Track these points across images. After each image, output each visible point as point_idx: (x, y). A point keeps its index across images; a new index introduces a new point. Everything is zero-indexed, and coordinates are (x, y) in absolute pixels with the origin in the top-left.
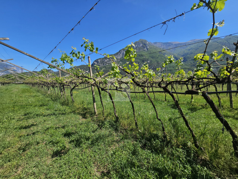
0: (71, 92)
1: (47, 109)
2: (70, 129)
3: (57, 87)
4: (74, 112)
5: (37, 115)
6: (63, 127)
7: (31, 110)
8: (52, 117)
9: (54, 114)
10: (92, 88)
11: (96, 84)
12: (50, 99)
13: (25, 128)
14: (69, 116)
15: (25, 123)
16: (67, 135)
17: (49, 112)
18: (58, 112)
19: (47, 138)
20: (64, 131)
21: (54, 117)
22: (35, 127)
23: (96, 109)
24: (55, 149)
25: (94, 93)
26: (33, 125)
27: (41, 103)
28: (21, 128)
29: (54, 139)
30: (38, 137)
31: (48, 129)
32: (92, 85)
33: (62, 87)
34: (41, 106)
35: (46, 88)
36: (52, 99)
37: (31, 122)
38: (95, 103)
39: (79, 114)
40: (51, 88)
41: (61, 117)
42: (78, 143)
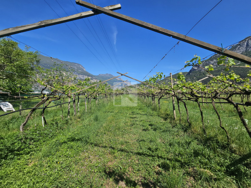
0: (158, 101)
1: (143, 112)
2: (153, 123)
3: (150, 96)
4: (159, 116)
5: (137, 114)
6: (150, 122)
7: (135, 110)
8: (145, 116)
9: (146, 115)
10: (172, 98)
11: (175, 95)
12: (145, 106)
13: (132, 118)
14: (155, 117)
15: (132, 116)
16: (151, 125)
17: (144, 113)
18: (149, 114)
19: (141, 123)
20: (149, 123)
21: (146, 116)
22: (136, 119)
23: (175, 116)
24: (144, 128)
25: (174, 102)
26: (135, 118)
27: (140, 108)
28: (131, 118)
29: (144, 124)
30: (138, 123)
31: (142, 120)
32: (173, 96)
33: (153, 97)
34: (140, 109)
35: (143, 97)
36: (146, 106)
37: (134, 116)
38: (175, 111)
39: (162, 117)
40: (147, 97)
41: (150, 117)
42: (155, 130)
